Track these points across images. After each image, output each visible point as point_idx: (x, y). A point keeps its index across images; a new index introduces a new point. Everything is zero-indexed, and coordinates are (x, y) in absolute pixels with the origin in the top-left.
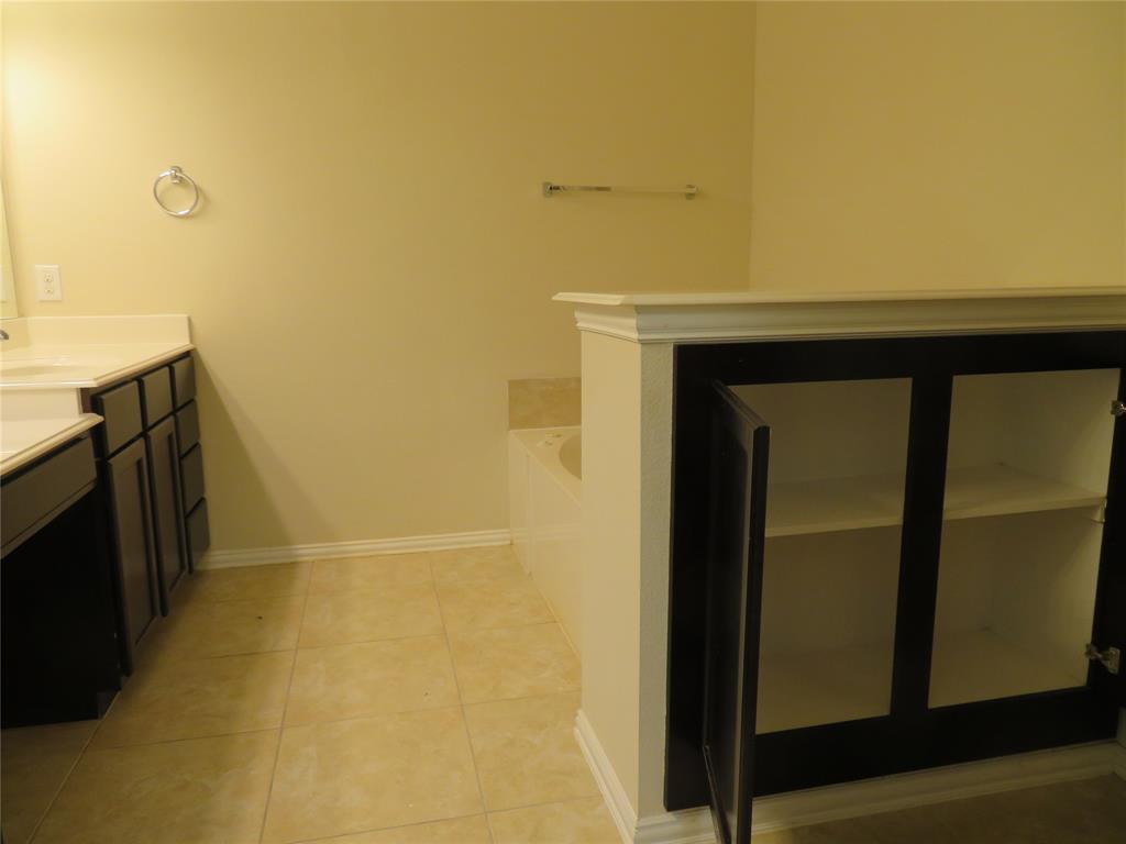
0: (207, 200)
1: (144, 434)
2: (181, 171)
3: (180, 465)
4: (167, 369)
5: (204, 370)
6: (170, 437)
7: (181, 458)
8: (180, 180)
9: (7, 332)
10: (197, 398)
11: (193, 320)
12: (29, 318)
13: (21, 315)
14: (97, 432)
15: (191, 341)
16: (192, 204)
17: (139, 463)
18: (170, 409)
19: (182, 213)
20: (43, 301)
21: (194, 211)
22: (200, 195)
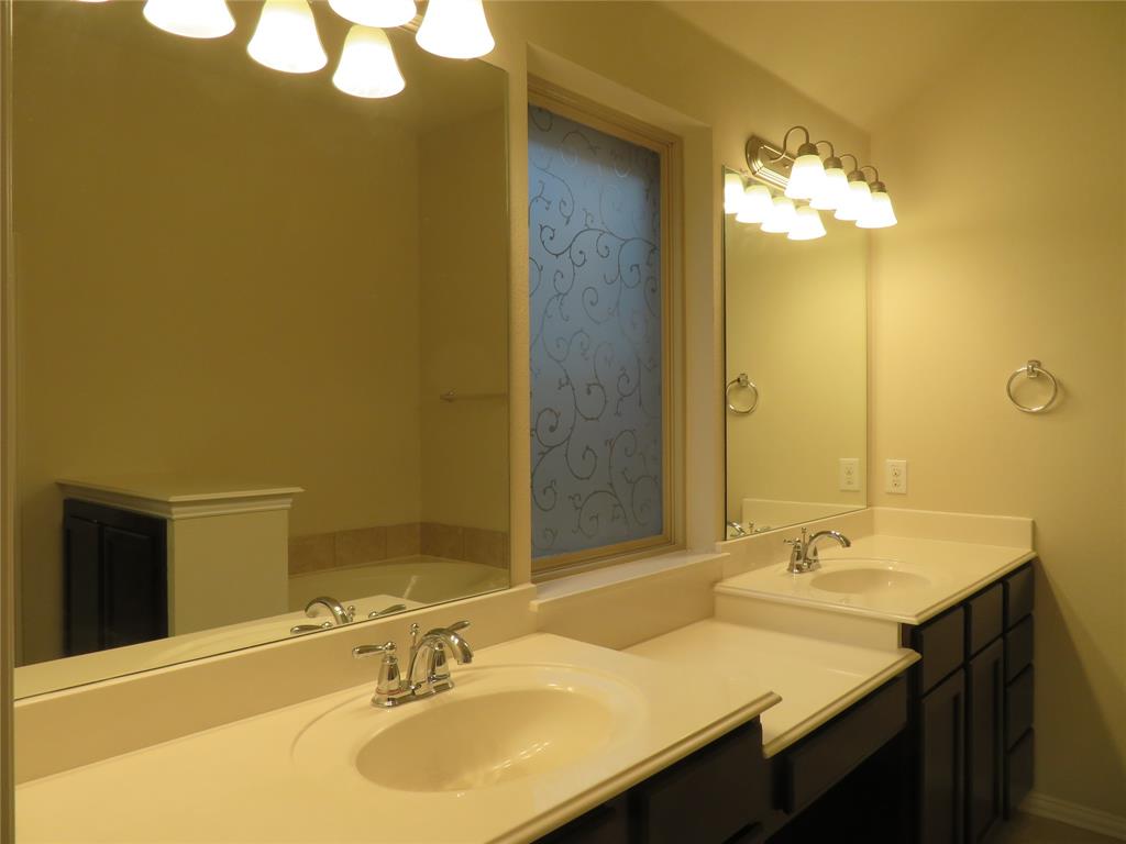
0: (1066, 393)
1: (965, 666)
2: (1039, 364)
3: (1005, 692)
4: (1001, 586)
5: (1046, 581)
6: (996, 664)
7: (1005, 686)
8: (1037, 373)
9: (848, 538)
10: (1034, 613)
11: (1037, 525)
12: (875, 508)
13: (869, 505)
14: (913, 672)
15: (1034, 547)
16: (1050, 398)
17: (956, 699)
18: (999, 630)
19: (1034, 410)
20: (889, 493)
21: (1050, 408)
22: (1059, 389)
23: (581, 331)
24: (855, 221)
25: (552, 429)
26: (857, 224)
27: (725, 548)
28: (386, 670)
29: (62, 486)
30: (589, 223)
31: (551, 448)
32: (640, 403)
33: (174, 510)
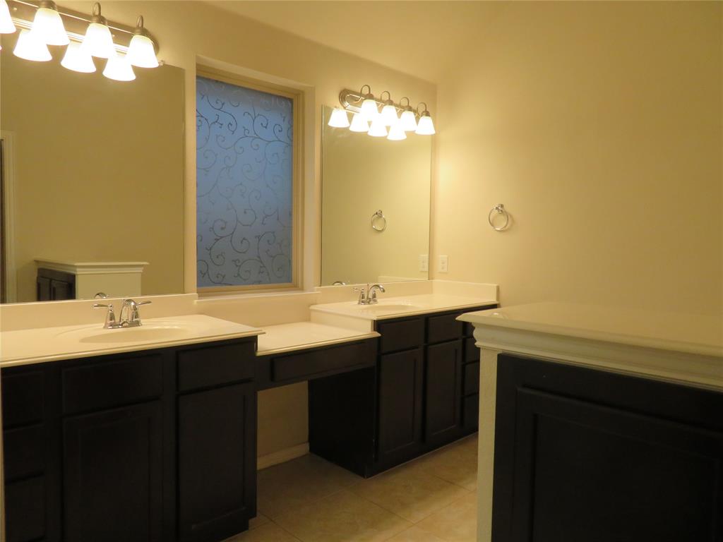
0: (513, 221)
1: (425, 347)
6: (456, 351)
7: (465, 364)
8: (501, 209)
9: (384, 288)
11: (500, 288)
12: (433, 281)
13: (430, 278)
15: (498, 299)
16: (505, 223)
19: (499, 229)
20: (440, 273)
21: (507, 228)
22: (510, 220)
23: (241, 184)
24: (415, 131)
25: (222, 229)
26: (416, 132)
27: (318, 290)
28: (109, 315)
29: (37, 262)
30: (246, 134)
31: (221, 237)
32: (278, 219)
33: (78, 269)
